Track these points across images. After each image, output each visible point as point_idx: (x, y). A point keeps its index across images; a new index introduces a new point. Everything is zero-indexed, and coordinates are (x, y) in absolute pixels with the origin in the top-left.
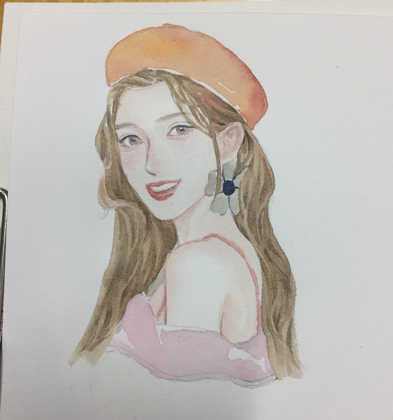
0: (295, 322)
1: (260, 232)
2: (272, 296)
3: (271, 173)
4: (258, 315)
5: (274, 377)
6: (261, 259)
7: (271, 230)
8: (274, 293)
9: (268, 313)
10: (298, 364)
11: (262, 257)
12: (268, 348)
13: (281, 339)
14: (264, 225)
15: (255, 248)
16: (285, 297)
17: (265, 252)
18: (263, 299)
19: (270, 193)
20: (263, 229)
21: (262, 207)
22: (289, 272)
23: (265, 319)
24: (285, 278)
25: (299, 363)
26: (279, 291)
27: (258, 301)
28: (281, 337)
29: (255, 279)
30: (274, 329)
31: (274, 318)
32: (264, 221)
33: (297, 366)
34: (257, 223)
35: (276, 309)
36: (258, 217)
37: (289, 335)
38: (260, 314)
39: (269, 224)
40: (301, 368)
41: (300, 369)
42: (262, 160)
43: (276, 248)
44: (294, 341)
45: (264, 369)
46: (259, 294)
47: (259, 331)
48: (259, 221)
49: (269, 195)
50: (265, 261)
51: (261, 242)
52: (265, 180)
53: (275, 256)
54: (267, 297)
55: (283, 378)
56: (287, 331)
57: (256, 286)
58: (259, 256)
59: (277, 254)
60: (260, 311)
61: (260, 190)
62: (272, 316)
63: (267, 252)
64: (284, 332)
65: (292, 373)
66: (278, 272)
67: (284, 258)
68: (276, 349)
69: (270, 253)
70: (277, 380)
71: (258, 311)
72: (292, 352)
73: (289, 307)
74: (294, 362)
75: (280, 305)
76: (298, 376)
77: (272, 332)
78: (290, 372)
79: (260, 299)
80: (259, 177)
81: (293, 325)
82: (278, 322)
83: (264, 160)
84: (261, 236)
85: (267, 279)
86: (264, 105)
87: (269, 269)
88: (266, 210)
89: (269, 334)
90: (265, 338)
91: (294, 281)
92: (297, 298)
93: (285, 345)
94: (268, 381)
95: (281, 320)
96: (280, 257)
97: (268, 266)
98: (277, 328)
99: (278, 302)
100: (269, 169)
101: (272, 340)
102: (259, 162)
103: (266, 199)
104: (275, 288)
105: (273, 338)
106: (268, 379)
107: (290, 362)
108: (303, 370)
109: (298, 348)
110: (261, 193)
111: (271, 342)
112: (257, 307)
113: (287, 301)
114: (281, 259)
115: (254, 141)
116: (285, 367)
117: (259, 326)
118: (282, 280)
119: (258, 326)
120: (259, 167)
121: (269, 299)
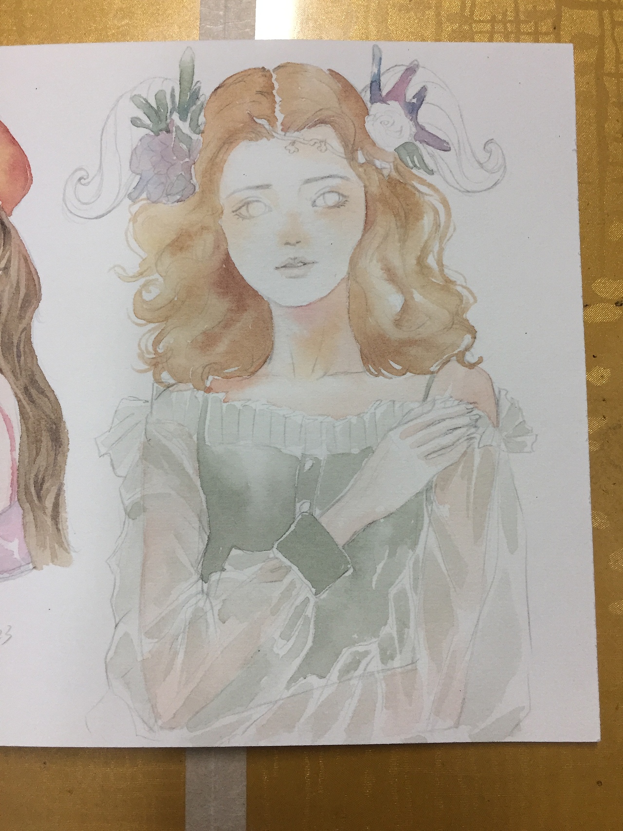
0: (65, 488)
1: (19, 362)
2: (34, 452)
3: (35, 277)
4: (12, 480)
5: (31, 566)
6: (19, 401)
7: (35, 359)
8: (37, 448)
9: (27, 476)
10: (67, 547)
11: (21, 397)
12: (24, 525)
13: (45, 513)
14: (24, 352)
15: (11, 385)
16: (52, 453)
17: (26, 389)
18: (21, 457)
19: (33, 306)
20: (22, 358)
21: (21, 327)
22: (60, 418)
23: (22, 486)
24: (54, 426)
25: (68, 545)
26: (44, 444)
27: (13, 460)
28: (44, 509)
29: (10, 429)
30: (35, 498)
31: (35, 482)
32: (25, 346)
33: (66, 550)
34: (15, 350)
35: (39, 471)
36: (15, 341)
37: (56, 506)
38: (15, 479)
39: (32, 351)
40: (72, 552)
41: (69, 553)
42: (22, 260)
43: (42, 385)
44: (63, 515)
45: (16, 556)
46: (15, 450)
47: (12, 502)
48: (18, 347)
49: (32, 309)
50: (25, 403)
51: (19, 376)
52: (27, 287)
53: (41, 396)
54: (27, 455)
55: (44, 566)
56: (53, 500)
57: (12, 438)
58: (16, 396)
59: (43, 393)
60: (16, 475)
61: (20, 301)
62: (32, 482)
63: (28, 390)
64: (49, 503)
65: (57, 559)
66: (43, 419)
67: (52, 399)
68: (36, 526)
69: (33, 392)
70: (34, 570)
71: (12, 474)
72: (58, 530)
73: (57, 468)
74: (61, 545)
75: (44, 464)
76: (67, 563)
77: (31, 502)
78: (54, 558)
79: (17, 457)
80: (18, 283)
81: (62, 493)
82: (41, 489)
83: (26, 259)
84: (20, 368)
85: (27, 429)
86: (26, 179)
87: (31, 414)
88: (27, 330)
89: (27, 506)
90: (22, 511)
91: (66, 431)
92: (70, 454)
93: (49, 521)
94: (22, 572)
95: (45, 486)
96: (47, 396)
97: (29, 410)
98: (39, 497)
99: (42, 461)
100: (34, 273)
101: (31, 514)
102: (19, 262)
103: (28, 314)
104: (38, 441)
105: (33, 511)
106: (22, 568)
107: (56, 544)
108: (73, 554)
109: (68, 523)
110: (21, 307)
111: (30, 518)
112: (12, 468)
113: (55, 459)
114: (49, 399)
115: (12, 231)
116: (48, 552)
117: (13, 496)
118: (50, 430)
119: (12, 494)
120: (19, 270)
121: (29, 457)
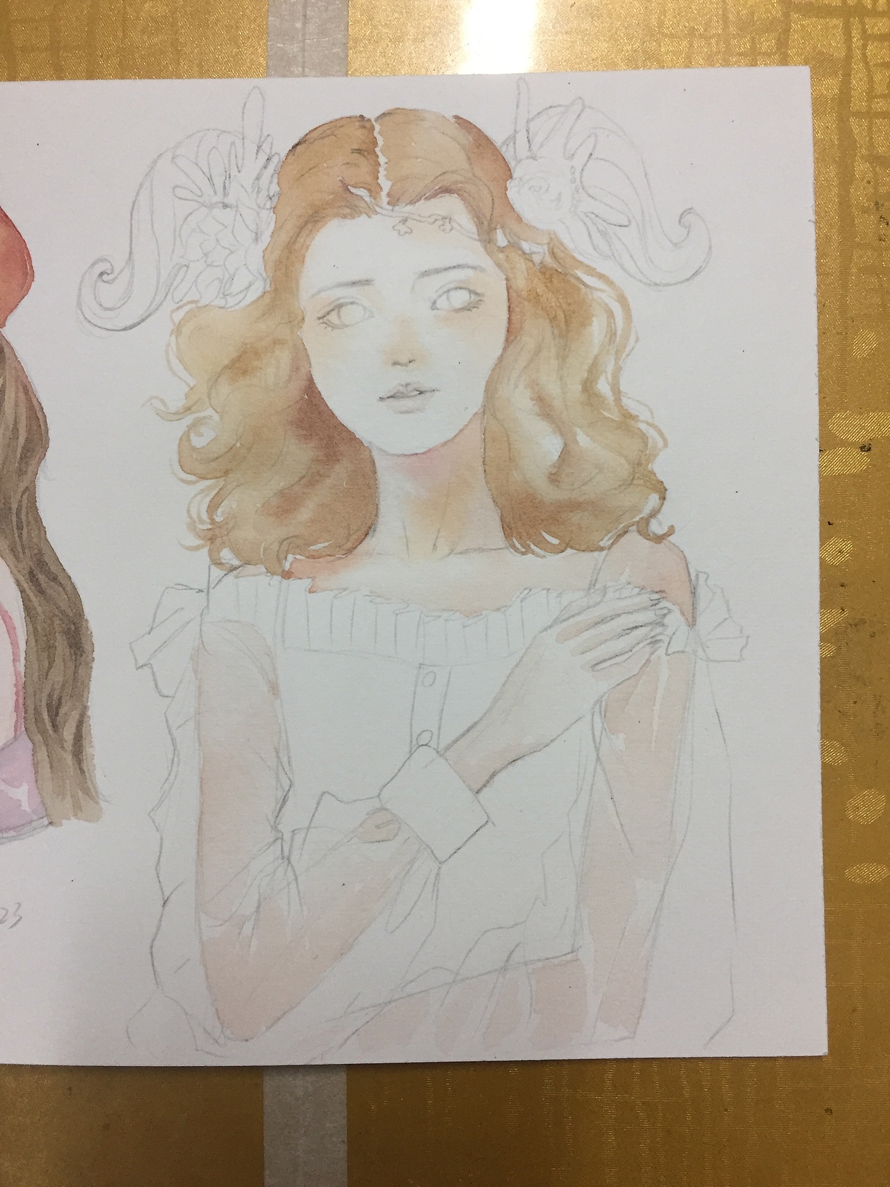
0: (89, 713)
1: (20, 536)
2: (46, 664)
3: (40, 415)
4: (17, 701)
5: (46, 821)
6: (22, 591)
7: (42, 532)
8: (49, 657)
9: (37, 697)
10: (94, 794)
11: (25, 585)
12: (36, 765)
13: (63, 747)
14: (28, 523)
15: (10, 568)
16: (71, 665)
17: (32, 576)
18: (27, 670)
19: (38, 456)
20: (25, 531)
21: (22, 486)
22: (80, 614)
23: (31, 711)
24: (73, 628)
25: (96, 792)
26: (59, 651)
27: (17, 674)
28: (61, 741)
29: (11, 630)
30: (49, 726)
31: (49, 706)
32: (27, 513)
33: (92, 798)
34: (14, 519)
35: (53, 690)
36: (14, 506)
37: (79, 738)
38: (21, 701)
39: (38, 520)
40: (101, 802)
41: (97, 803)
42: (21, 390)
43: (53, 569)
44: (88, 750)
45: (25, 806)
46: (19, 660)
47: (18, 733)
48: (18, 514)
49: (37, 459)
50: (28, 592)
51: (21, 555)
52: (29, 431)
53: (52, 583)
54: (36, 666)
55: (64, 822)
56: (73, 730)
57: (14, 644)
58: (18, 584)
59: (55, 579)
60: (21, 694)
61: (19, 450)
62: (44, 703)
63: (34, 576)
64: (68, 734)
65: (81, 811)
66: (57, 616)
67: (69, 588)
68: (51, 767)
69: (42, 578)
70: (51, 828)
71: (17, 693)
72: (82, 771)
73: (79, 684)
74: (87, 791)
75: (61, 679)
76: (94, 817)
77: (43, 732)
78: (77, 809)
79: (22, 669)
80: (16, 423)
81: (86, 719)
82: (57, 714)
83: (27, 389)
84: (23, 546)
85: (35, 630)
86: (26, 274)
87: (39, 609)
88: (31, 492)
89: (38, 738)
90: (30, 745)
91: (89, 632)
92: (95, 665)
93: (69, 759)
94: (34, 829)
95: (63, 711)
96: (61, 585)
97: (36, 604)
98: (55, 726)
99: (57, 676)
100: (37, 408)
101: (44, 748)
102: (17, 393)
103: (30, 469)
104: (50, 648)
105: (47, 745)
106: (34, 824)
107: (79, 791)
108: (103, 804)
109: (95, 761)
110: (21, 458)
111: (43, 754)
112: (16, 685)
113: (75, 672)
114: (64, 589)
115: (6, 350)
116: (68, 798)
117: (19, 724)
118: (67, 632)
119: (17, 722)
120: (17, 405)
121: (39, 670)
